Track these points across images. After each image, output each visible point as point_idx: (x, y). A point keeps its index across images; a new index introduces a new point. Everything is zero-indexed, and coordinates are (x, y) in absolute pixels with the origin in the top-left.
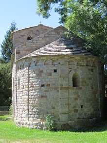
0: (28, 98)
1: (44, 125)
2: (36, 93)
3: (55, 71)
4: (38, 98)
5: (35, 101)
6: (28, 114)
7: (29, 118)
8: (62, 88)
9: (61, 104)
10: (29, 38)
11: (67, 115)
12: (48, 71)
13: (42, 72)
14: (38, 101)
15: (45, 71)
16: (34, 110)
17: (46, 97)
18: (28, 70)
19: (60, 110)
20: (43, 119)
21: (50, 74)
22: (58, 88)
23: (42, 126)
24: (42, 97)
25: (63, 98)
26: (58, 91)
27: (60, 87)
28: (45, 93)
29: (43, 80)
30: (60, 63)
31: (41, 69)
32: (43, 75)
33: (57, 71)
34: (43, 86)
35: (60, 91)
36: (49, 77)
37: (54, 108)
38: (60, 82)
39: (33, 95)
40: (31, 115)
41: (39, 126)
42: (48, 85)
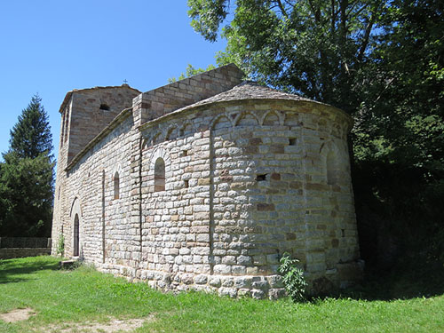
0: (212, 212)
1: (271, 284)
2: (243, 197)
3: (292, 142)
4: (249, 209)
5: (237, 217)
6: (211, 255)
7: (212, 265)
8: (309, 186)
9: (309, 228)
10: (104, 107)
11: (322, 254)
12: (276, 142)
13: (258, 141)
14: (248, 218)
15: (266, 140)
16: (233, 244)
17: (271, 207)
18: (211, 137)
19: (308, 243)
20: (264, 268)
21: (281, 150)
22: (301, 184)
23: (265, 288)
24: (261, 207)
25: (313, 212)
26: (301, 192)
27: (304, 181)
28: (267, 196)
29: (263, 164)
30: (302, 124)
31: (255, 135)
32: (263, 150)
33: (298, 141)
34: (262, 177)
35: (305, 192)
36: (279, 156)
37: (292, 237)
38: (304, 170)
39: (229, 203)
40: (221, 256)
41: (257, 286)
42: (276, 176)
